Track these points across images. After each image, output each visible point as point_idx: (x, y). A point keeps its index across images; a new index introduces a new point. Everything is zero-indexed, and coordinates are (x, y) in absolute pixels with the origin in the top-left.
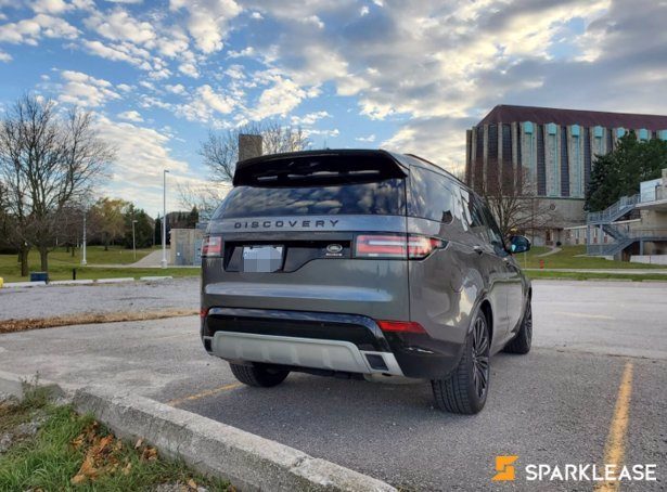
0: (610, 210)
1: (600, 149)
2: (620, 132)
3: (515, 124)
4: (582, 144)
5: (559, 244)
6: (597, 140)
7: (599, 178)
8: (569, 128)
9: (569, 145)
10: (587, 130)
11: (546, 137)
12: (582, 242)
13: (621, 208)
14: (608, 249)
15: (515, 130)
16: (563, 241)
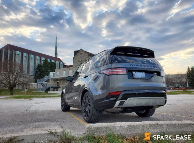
0: (43, 79)
1: (38, 62)
2: (43, 59)
3: (14, 51)
4: (33, 60)
5: (26, 88)
6: (37, 60)
7: (38, 70)
8: (30, 55)
9: (30, 60)
10: (35, 57)
11: (24, 57)
12: (33, 88)
13: (45, 79)
14: (42, 90)
15: (14, 53)
16: (27, 87)
